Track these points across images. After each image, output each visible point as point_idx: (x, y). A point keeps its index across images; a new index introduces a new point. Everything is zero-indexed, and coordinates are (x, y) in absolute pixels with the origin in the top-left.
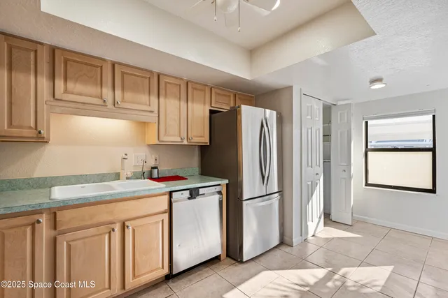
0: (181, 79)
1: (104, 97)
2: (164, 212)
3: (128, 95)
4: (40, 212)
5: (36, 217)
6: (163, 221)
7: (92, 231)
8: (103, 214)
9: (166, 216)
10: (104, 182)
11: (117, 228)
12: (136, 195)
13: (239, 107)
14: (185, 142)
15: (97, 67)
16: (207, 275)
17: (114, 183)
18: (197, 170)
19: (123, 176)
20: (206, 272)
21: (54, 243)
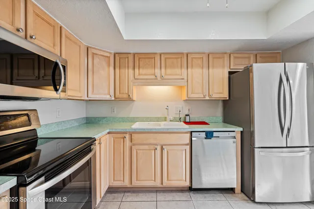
0: (204, 53)
1: (156, 74)
2: (187, 145)
3: (169, 71)
4: (126, 133)
5: (125, 135)
6: (186, 150)
7: (146, 147)
8: (151, 139)
9: (188, 148)
10: (159, 121)
11: (159, 148)
12: (169, 131)
13: (251, 66)
14: (207, 98)
15: (152, 58)
16: (219, 199)
17: (162, 123)
18: (220, 119)
19: (168, 119)
20: (219, 196)
21: (131, 149)
